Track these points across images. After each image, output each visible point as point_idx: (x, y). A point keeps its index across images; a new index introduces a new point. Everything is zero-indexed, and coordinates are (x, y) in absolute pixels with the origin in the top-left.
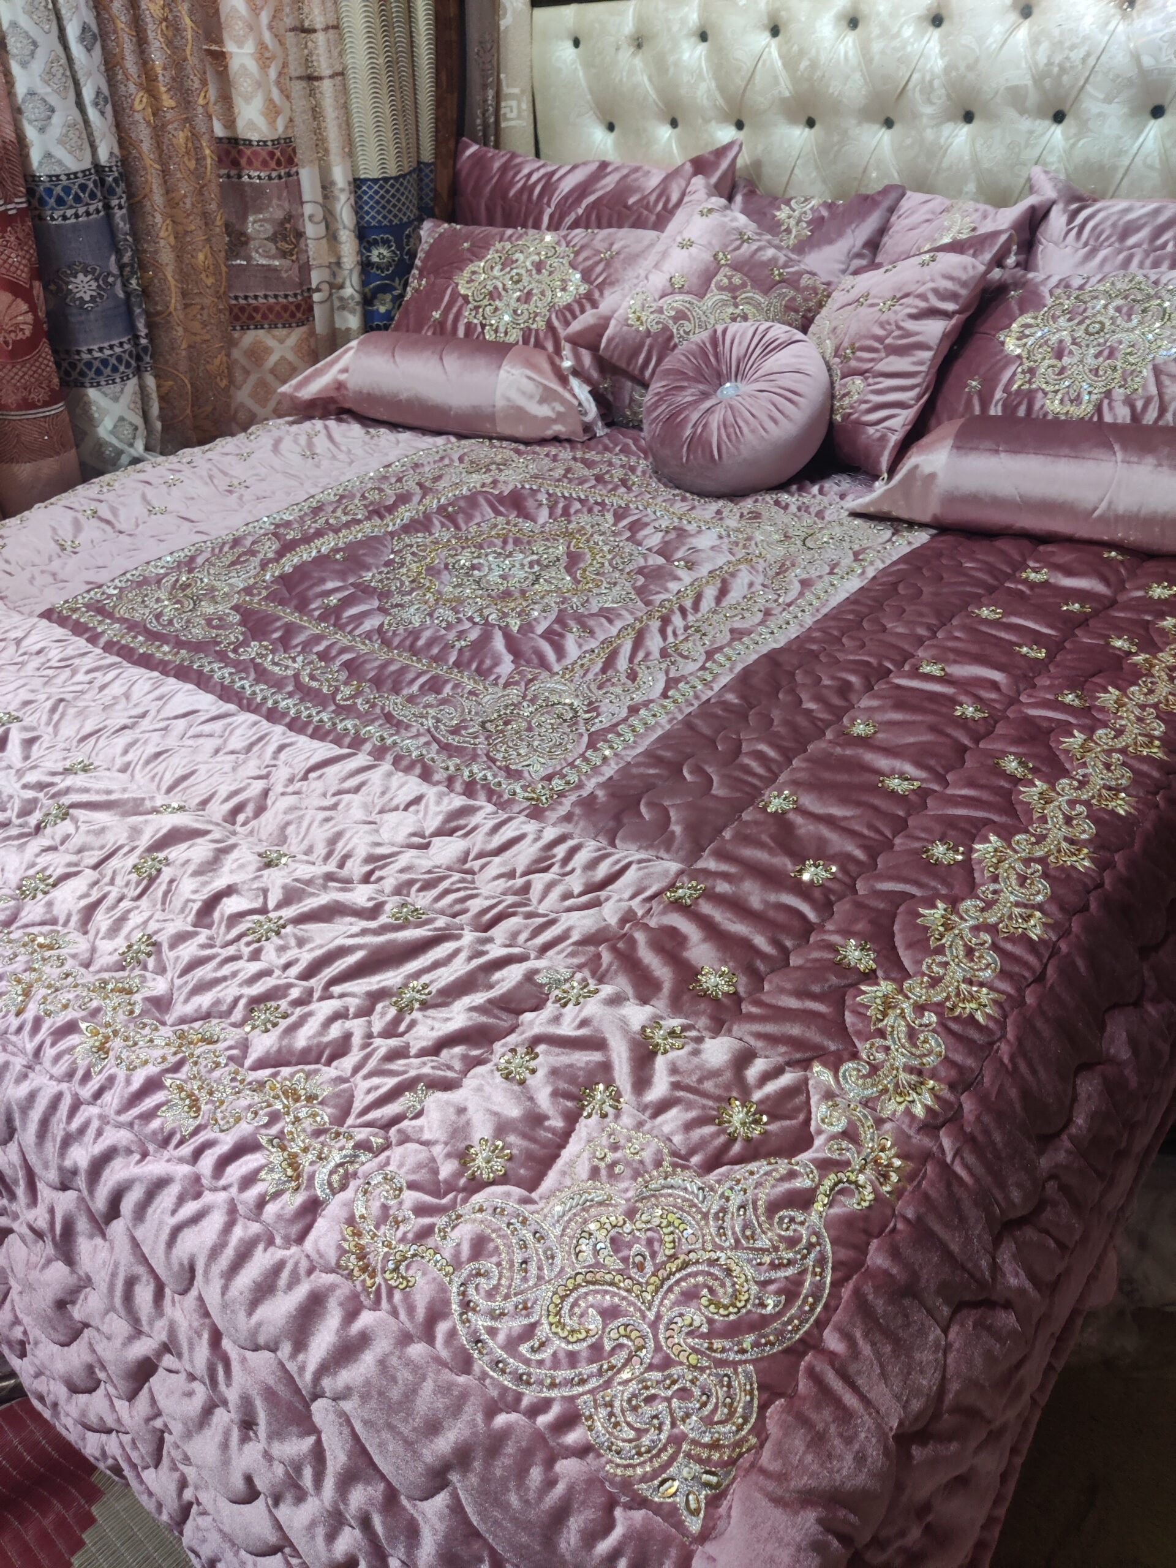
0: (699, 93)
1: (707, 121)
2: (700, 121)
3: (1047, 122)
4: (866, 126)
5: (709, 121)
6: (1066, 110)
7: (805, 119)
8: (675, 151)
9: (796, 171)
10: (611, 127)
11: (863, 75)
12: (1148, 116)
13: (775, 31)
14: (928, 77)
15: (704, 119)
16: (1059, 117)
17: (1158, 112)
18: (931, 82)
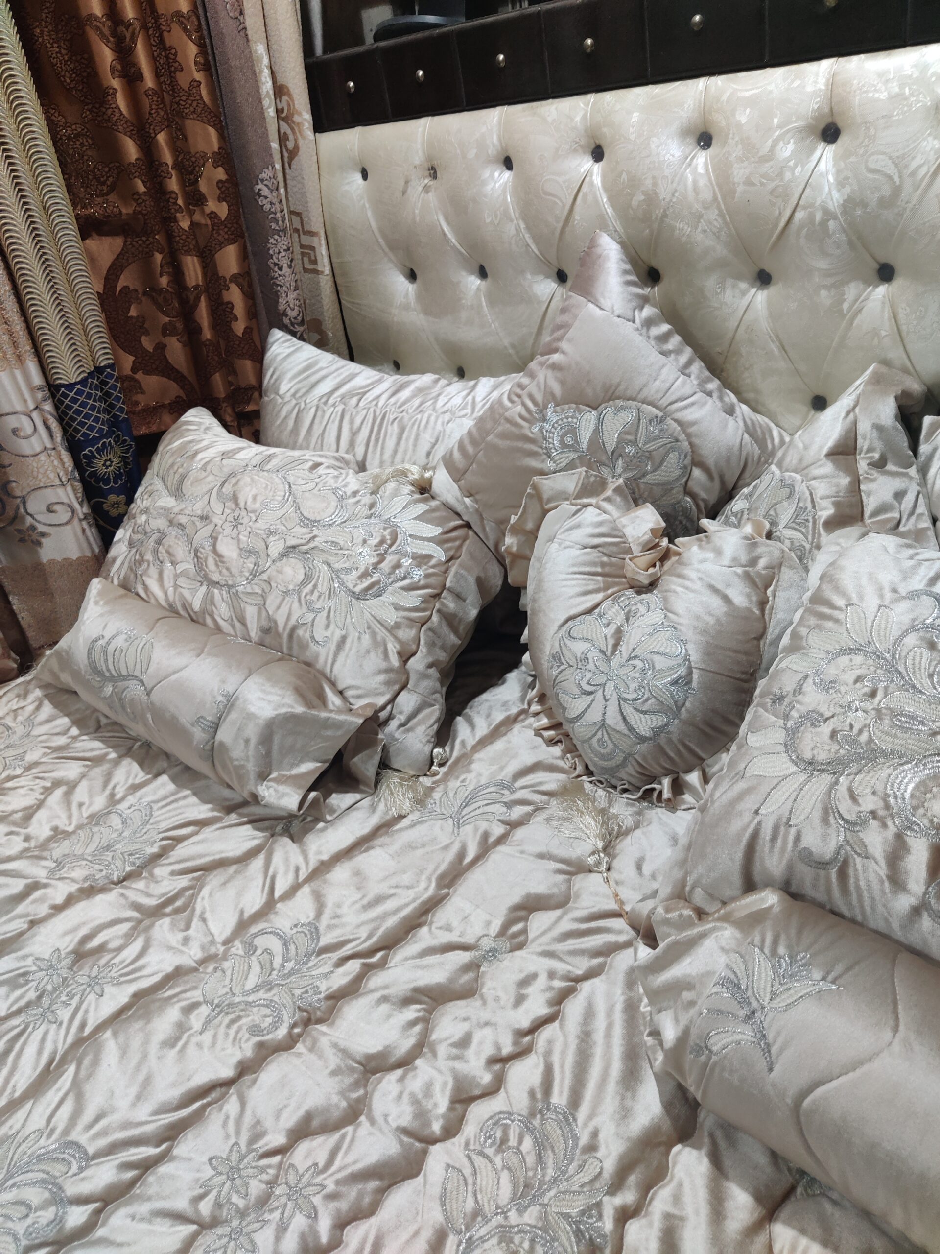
0: (506, 237)
1: (520, 271)
2: (512, 271)
5: (523, 272)
10: (412, 276)
11: (721, 214)
13: (598, 154)
14: (818, 217)
15: (516, 268)
18: (824, 223)
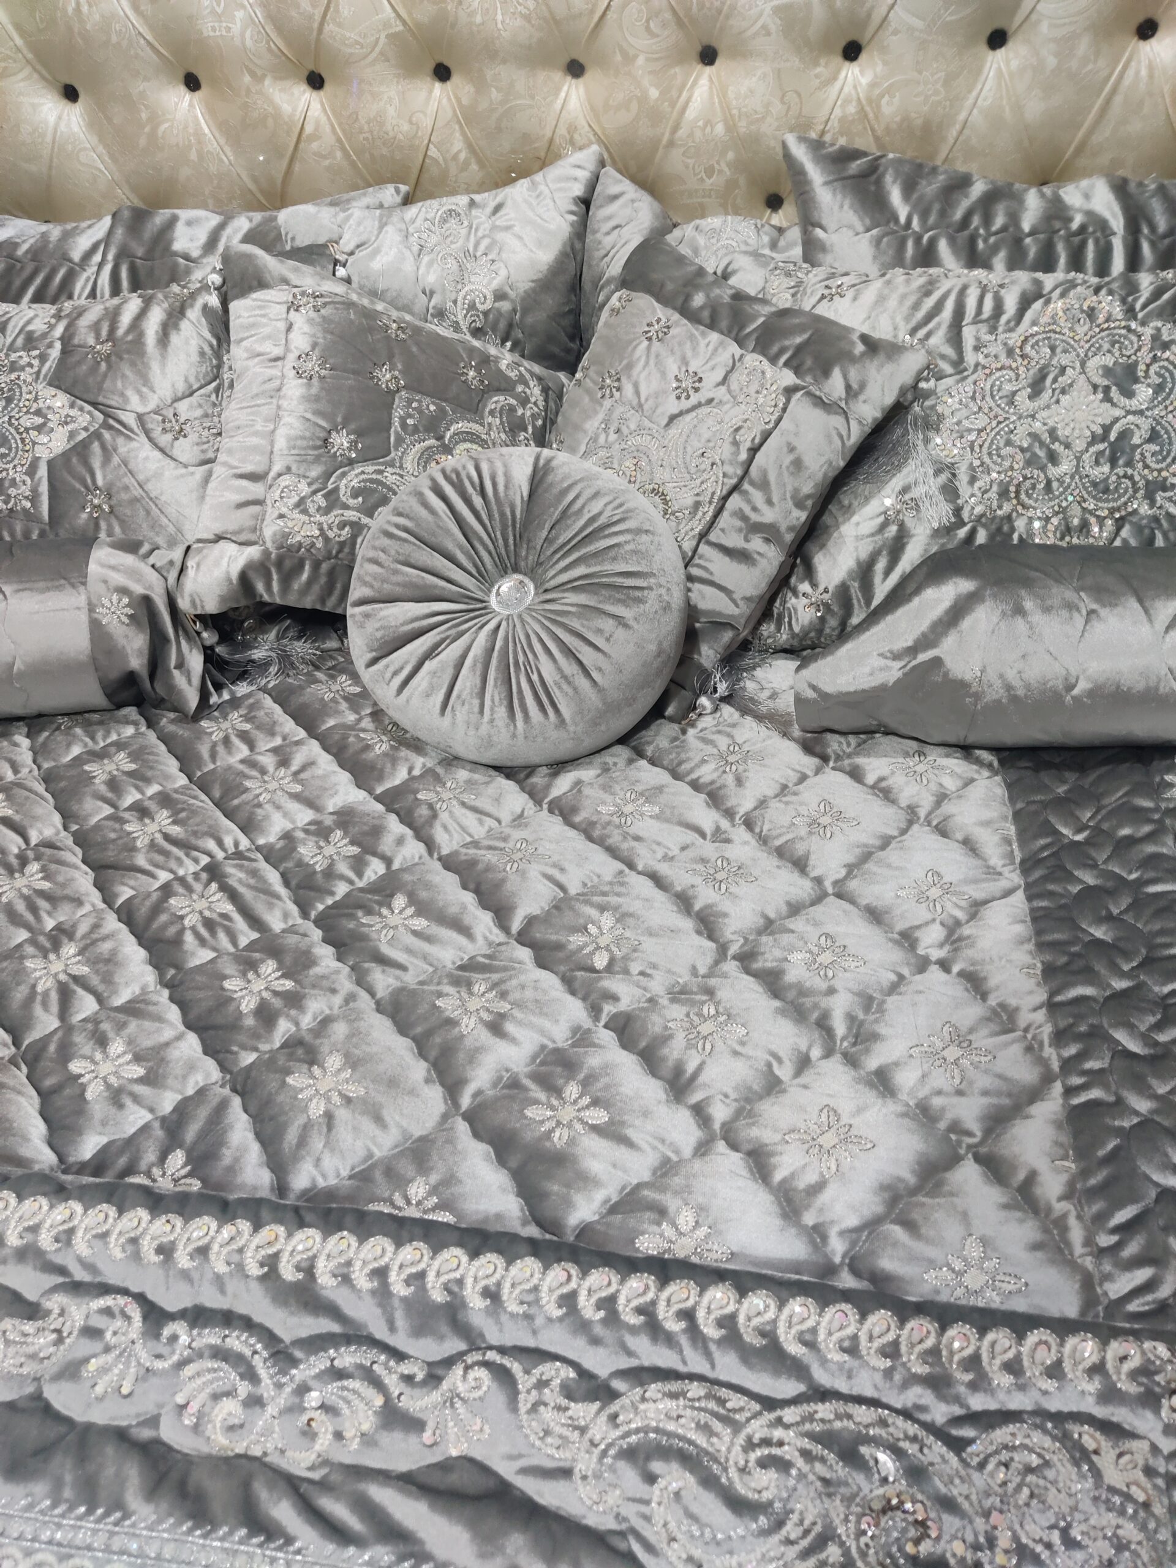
0: (236, 28)
1: (259, 79)
2: (247, 79)
3: (838, 59)
4: (542, 75)
5: (264, 76)
6: (863, 42)
7: (431, 66)
8: (207, 131)
9: (433, 152)
10: (71, 94)
12: (984, 47)
15: (252, 74)
16: (852, 52)
17: (997, 39)
